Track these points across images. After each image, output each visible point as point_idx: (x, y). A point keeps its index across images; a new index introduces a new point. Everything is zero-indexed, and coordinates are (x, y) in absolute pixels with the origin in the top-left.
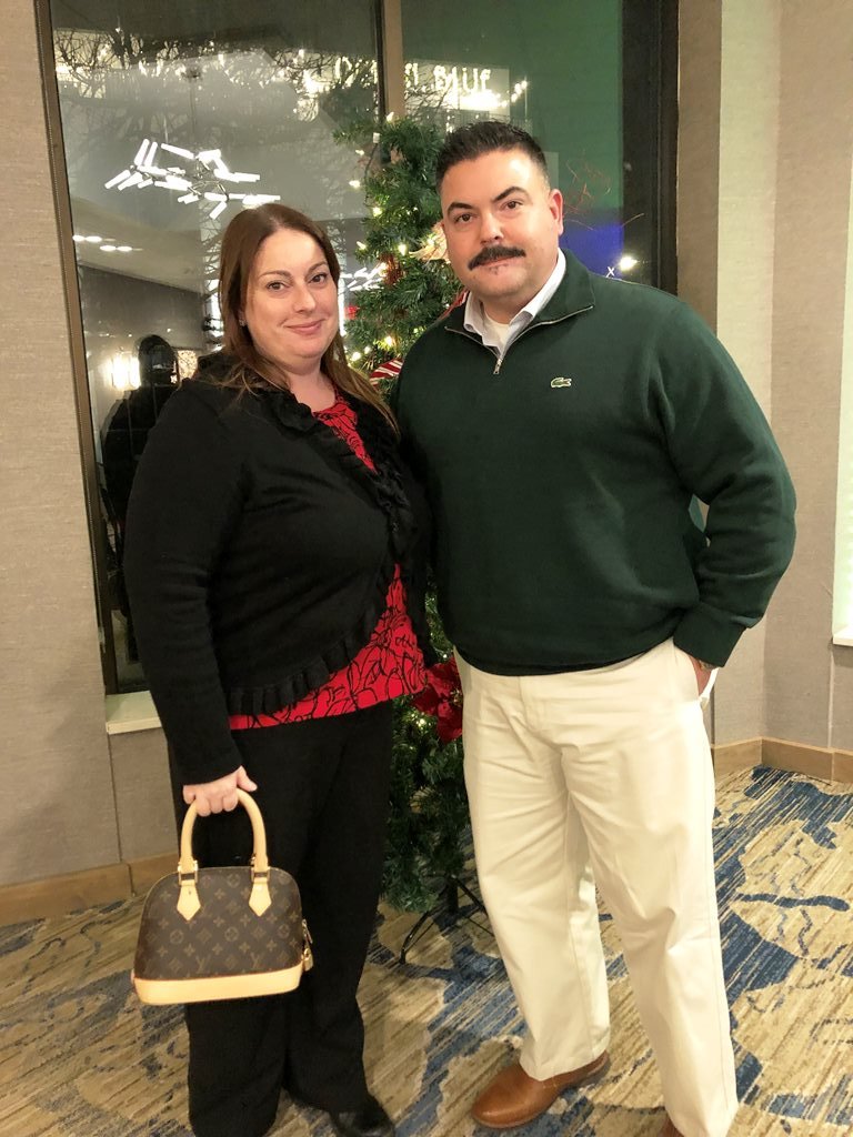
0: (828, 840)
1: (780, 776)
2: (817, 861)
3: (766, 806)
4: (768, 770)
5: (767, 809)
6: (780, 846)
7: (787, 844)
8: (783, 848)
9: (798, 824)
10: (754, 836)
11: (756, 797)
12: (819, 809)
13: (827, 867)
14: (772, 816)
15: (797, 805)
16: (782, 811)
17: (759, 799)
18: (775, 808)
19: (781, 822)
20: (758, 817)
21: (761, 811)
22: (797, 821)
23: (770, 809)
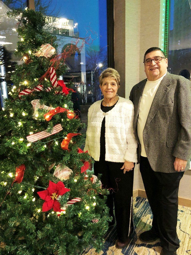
1: (143, 200)
3: (140, 210)
4: (140, 198)
5: (141, 211)
10: (138, 222)
11: (138, 207)
14: (142, 214)
15: (148, 209)
16: (144, 212)
17: (138, 208)
18: (143, 211)
19: (145, 216)
20: (139, 215)
21: (139, 212)
22: (149, 215)
23: (142, 211)
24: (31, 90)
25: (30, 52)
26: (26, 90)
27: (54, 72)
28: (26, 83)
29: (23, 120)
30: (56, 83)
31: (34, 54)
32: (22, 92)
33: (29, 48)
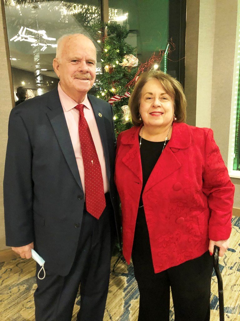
24: (121, 97)
25: (117, 62)
26: (115, 97)
28: (113, 90)
31: (120, 64)
32: (112, 98)
33: (117, 59)
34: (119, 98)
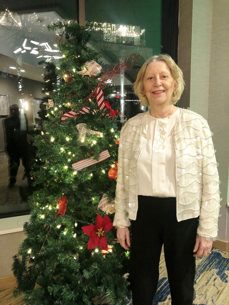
0: (225, 279)
2: (221, 288)
3: (204, 262)
6: (209, 281)
7: (211, 280)
8: (210, 282)
9: (215, 271)
10: (199, 276)
12: (222, 264)
13: (224, 291)
14: (206, 267)
15: (215, 262)
16: (209, 265)
17: (202, 259)
18: (207, 263)
19: (209, 270)
20: (201, 267)
21: (202, 264)
22: (214, 269)
23: (205, 264)
24: (76, 112)
25: (74, 70)
26: (70, 112)
27: (101, 92)
28: (69, 104)
29: (66, 146)
30: (104, 105)
31: (79, 73)
32: (66, 115)
33: (73, 66)
34: (74, 113)
